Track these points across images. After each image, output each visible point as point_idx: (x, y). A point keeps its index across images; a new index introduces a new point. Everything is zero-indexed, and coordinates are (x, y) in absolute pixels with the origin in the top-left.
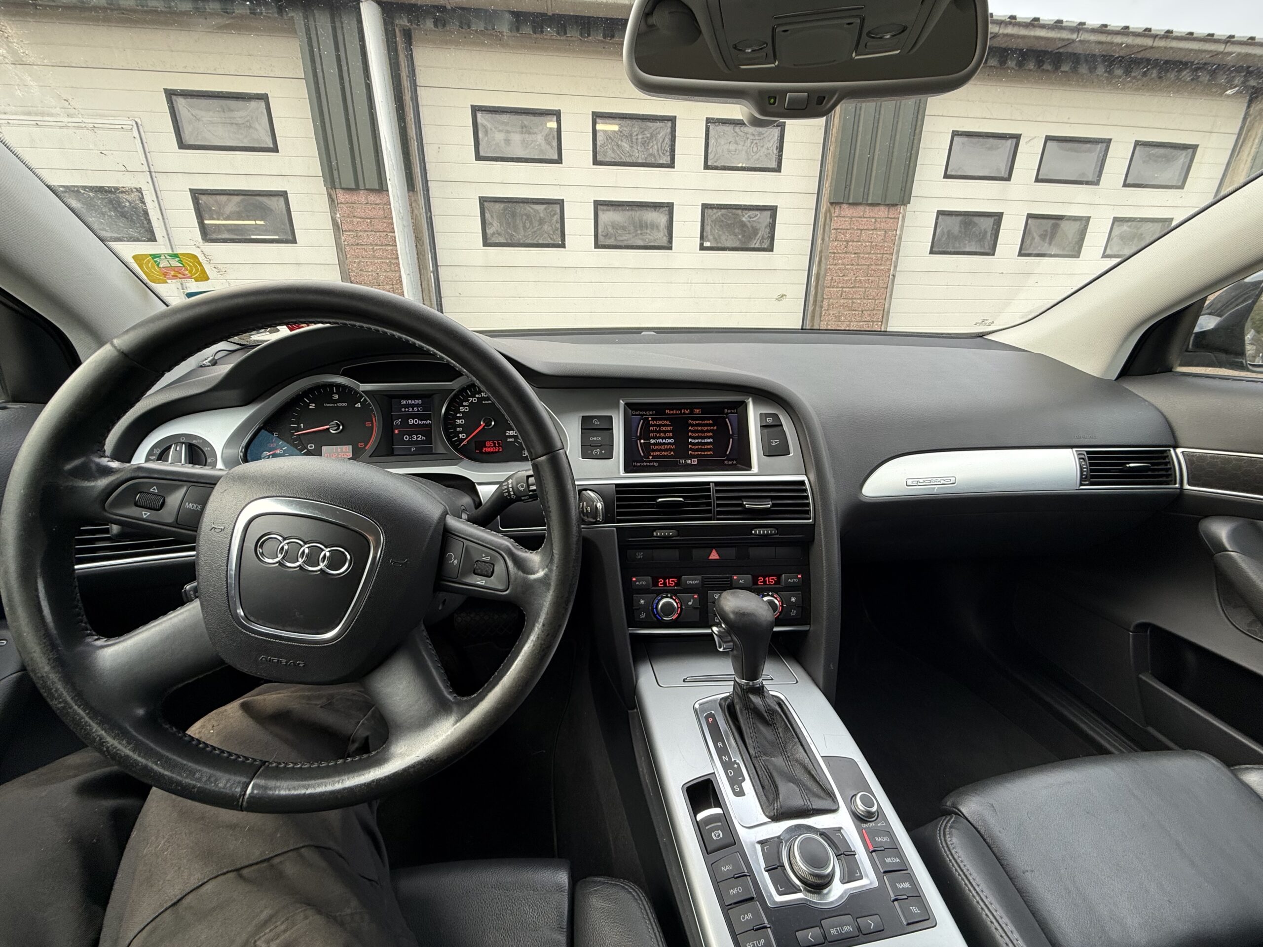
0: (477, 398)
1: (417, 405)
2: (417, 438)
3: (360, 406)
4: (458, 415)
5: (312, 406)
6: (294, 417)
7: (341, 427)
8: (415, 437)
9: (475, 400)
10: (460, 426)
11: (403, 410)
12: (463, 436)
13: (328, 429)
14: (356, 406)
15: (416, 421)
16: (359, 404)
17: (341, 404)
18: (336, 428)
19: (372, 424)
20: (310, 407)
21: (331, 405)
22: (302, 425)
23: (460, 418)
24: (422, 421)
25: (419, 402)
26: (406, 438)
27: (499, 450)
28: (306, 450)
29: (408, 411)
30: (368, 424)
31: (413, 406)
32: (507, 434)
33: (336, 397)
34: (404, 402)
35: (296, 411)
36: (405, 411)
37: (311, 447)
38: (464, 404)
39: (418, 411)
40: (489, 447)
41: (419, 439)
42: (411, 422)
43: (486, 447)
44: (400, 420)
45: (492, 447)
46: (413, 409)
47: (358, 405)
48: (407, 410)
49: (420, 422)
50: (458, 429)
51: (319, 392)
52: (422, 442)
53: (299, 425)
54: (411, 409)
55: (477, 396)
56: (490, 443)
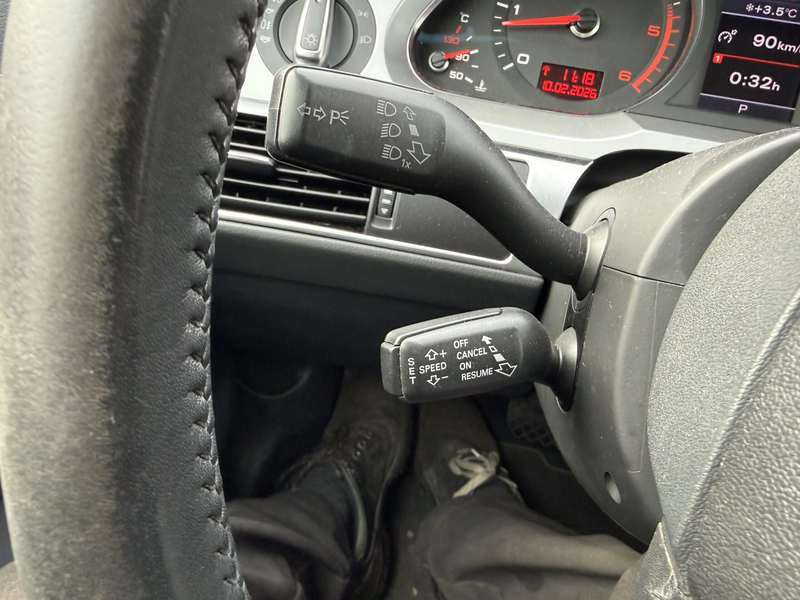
2: (761, 83)
7: (597, 27)
8: (757, 81)
11: (750, 7)
13: (568, 25)
15: (771, 42)
19: (663, 30)
22: (517, 7)
24: (785, 42)
26: (736, 78)
28: (512, 65)
29: (761, 14)
30: (654, 31)
36: (754, 12)
37: (523, 59)
39: (785, 16)
41: (762, 87)
42: (759, 41)
44: (734, 32)
46: (774, 10)
48: (758, 9)
49: (780, 46)
52: (768, 95)
53: (511, 4)
54: (769, 8)
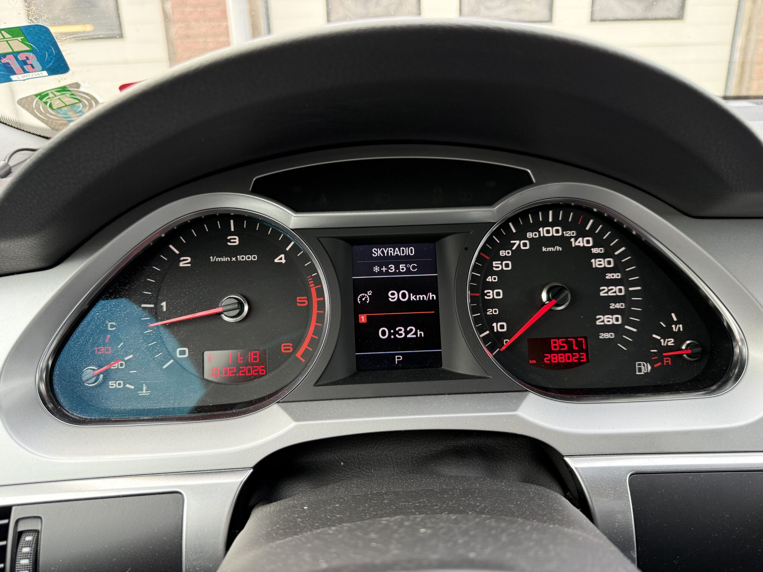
0: (531, 240)
1: (406, 259)
2: (407, 333)
3: (283, 261)
4: (489, 279)
5: (185, 262)
6: (148, 286)
7: (246, 308)
8: (403, 332)
9: (525, 245)
10: (493, 303)
11: (376, 269)
12: (502, 327)
13: (219, 314)
14: (276, 260)
15: (404, 296)
16: (283, 256)
17: (246, 258)
18: (237, 311)
19: (309, 299)
20: (181, 264)
21: (224, 259)
22: (164, 304)
23: (492, 286)
24: (416, 294)
25: (409, 251)
26: (384, 333)
27: (579, 359)
28: (172, 361)
29: (387, 273)
30: (302, 302)
31: (397, 260)
32: (598, 323)
33: (235, 241)
34: (377, 252)
35: (154, 274)
36: (381, 273)
37: (182, 353)
38: (502, 253)
39: (408, 271)
40: (558, 352)
41: (409, 336)
42: (394, 296)
43: (551, 352)
44: (370, 293)
45: (564, 352)
46: (397, 267)
47: (281, 259)
48: (384, 269)
49: (413, 298)
50: (490, 312)
51: (199, 231)
52: (416, 343)
53: (157, 303)
54: (393, 267)
55: (530, 235)
56: (559, 342)
